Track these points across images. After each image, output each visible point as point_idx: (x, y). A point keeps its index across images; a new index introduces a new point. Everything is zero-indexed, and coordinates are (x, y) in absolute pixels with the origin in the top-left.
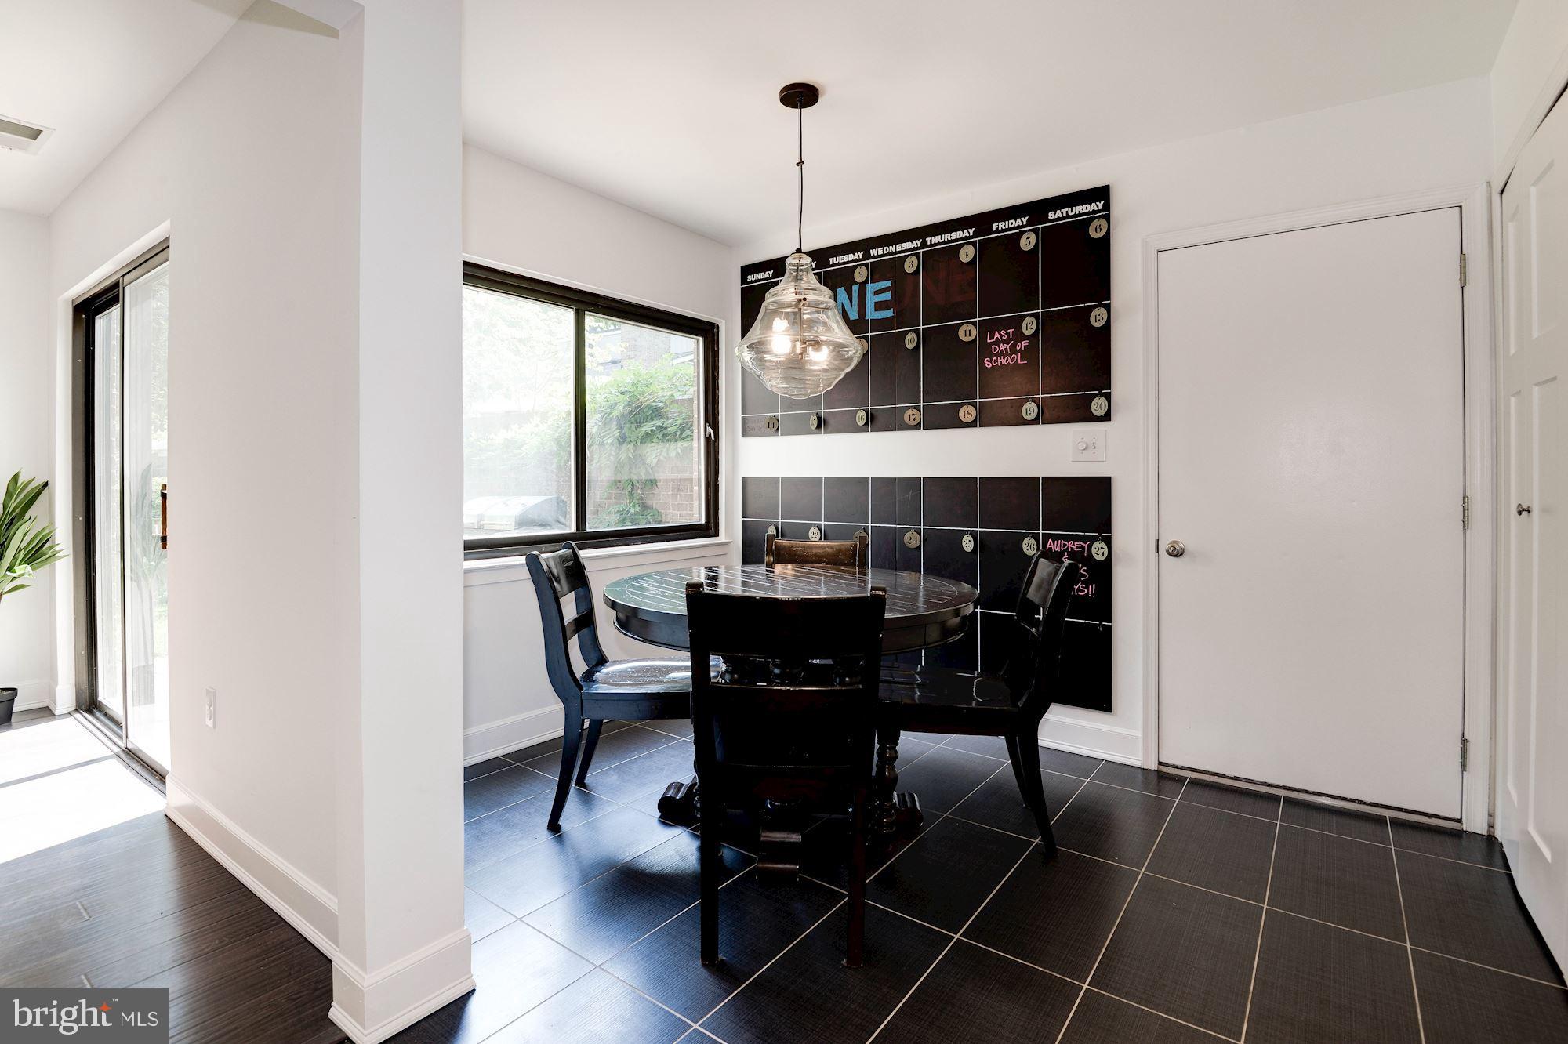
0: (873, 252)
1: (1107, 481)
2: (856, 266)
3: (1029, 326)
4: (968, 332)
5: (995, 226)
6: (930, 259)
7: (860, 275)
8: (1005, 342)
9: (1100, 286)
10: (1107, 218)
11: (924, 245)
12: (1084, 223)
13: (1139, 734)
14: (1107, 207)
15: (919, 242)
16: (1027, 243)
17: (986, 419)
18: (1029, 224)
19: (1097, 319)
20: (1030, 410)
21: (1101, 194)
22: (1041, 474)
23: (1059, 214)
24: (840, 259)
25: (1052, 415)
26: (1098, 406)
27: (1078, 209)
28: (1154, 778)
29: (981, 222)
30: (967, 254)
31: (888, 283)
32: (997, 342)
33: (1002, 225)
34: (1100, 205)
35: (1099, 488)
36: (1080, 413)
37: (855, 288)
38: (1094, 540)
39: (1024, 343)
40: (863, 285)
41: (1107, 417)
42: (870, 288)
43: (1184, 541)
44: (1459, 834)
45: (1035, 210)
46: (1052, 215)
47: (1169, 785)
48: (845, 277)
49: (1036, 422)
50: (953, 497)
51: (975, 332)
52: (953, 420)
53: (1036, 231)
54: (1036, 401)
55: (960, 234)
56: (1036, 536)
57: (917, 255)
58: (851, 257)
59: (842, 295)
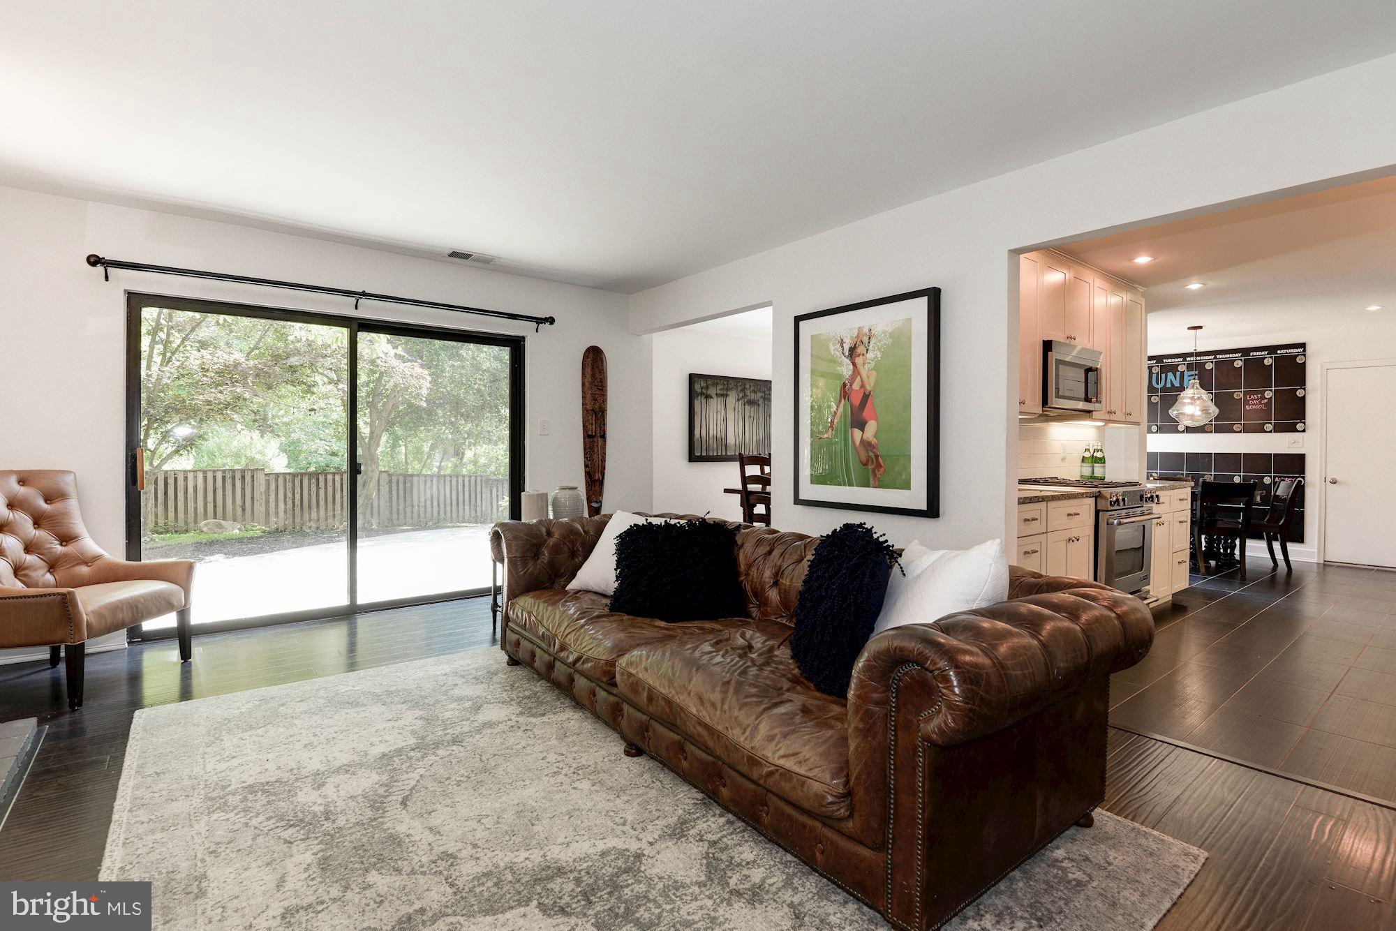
0: (1188, 359)
1: (1303, 455)
2: (1179, 364)
3: (1268, 394)
4: (1239, 395)
5: (1251, 354)
6: (1218, 364)
7: (1182, 368)
8: (1256, 400)
9: (1301, 380)
10: (1305, 355)
11: (1215, 358)
12: (1295, 356)
13: (1316, 550)
14: (1304, 351)
15: (1213, 357)
16: (1268, 362)
17: (1247, 430)
18: (1268, 354)
19: (1300, 393)
20: (1268, 427)
21: (1303, 345)
22: (1273, 452)
23: (1282, 351)
24: (1170, 360)
25: (1278, 429)
26: (1300, 426)
27: (1292, 351)
28: (1322, 565)
29: (1245, 351)
30: (1237, 364)
31: (1197, 372)
32: (1252, 400)
33: (1255, 354)
34: (1302, 350)
35: (1301, 458)
36: (1292, 429)
38: (1297, 477)
39: (1266, 401)
40: (1182, 373)
41: (1304, 431)
42: (1186, 374)
43: (1338, 478)
45: (1272, 349)
46: (1279, 352)
47: (1327, 568)
48: (1174, 368)
49: (1271, 432)
50: (1229, 460)
51: (1242, 395)
52: (1230, 430)
53: (1271, 357)
54: (1271, 423)
55: (1234, 355)
56: (1271, 477)
57: (1212, 362)
58: (1176, 360)
59: (1170, 375)
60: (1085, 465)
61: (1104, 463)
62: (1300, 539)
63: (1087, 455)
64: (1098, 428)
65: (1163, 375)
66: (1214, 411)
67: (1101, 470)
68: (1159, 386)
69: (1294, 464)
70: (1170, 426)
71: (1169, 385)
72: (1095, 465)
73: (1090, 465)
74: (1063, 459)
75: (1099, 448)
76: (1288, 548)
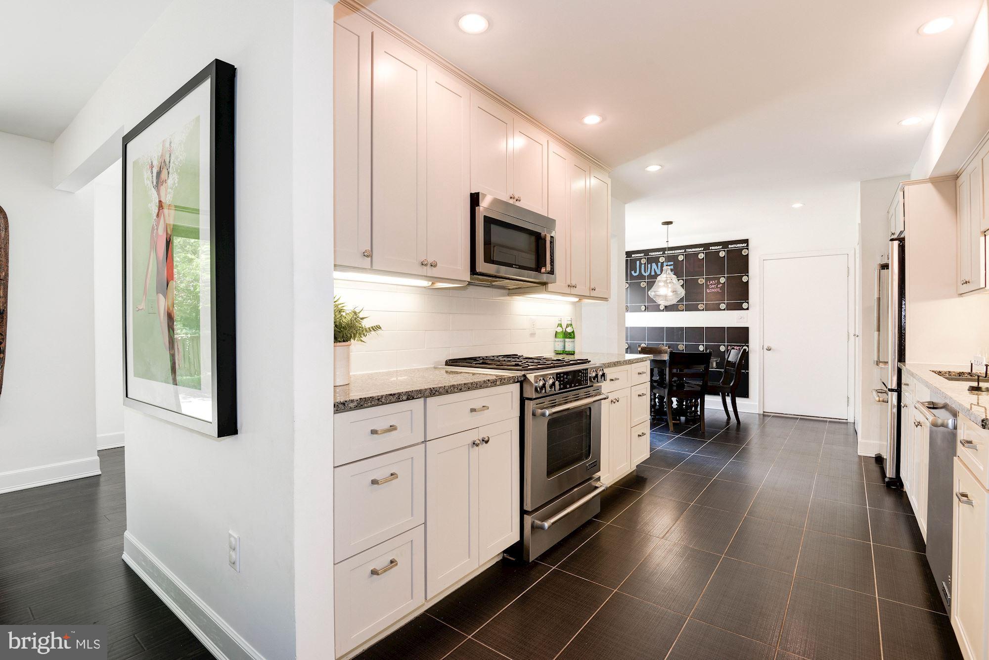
0: (666, 252)
1: (747, 329)
2: (660, 257)
3: (722, 280)
4: (701, 281)
5: (711, 248)
6: (687, 256)
7: (662, 260)
8: (714, 284)
9: (745, 269)
10: (748, 249)
11: (685, 251)
12: (741, 250)
13: (757, 404)
14: (747, 246)
15: (684, 251)
16: (722, 254)
17: (707, 309)
18: (722, 248)
19: (745, 279)
20: (723, 306)
21: (746, 241)
22: (726, 326)
23: (732, 246)
24: (654, 254)
25: (730, 308)
26: (745, 305)
27: (738, 245)
28: (762, 416)
29: (706, 246)
30: (701, 256)
31: (672, 263)
32: (711, 285)
33: (713, 248)
34: (746, 245)
35: (746, 330)
36: (739, 307)
37: (659, 264)
38: (743, 346)
39: (721, 285)
40: (662, 263)
41: (748, 309)
42: (665, 264)
43: (772, 346)
44: (847, 423)
45: (725, 244)
46: (730, 246)
47: (766, 418)
48: (656, 260)
49: (724, 310)
50: (696, 333)
51: (704, 281)
52: (695, 309)
53: (725, 251)
54: (725, 303)
55: (698, 249)
56: (724, 345)
57: (683, 255)
58: (658, 253)
59: (654, 265)
60: (557, 340)
61: (574, 338)
62: (746, 395)
63: (559, 330)
64: (574, 303)
65: (649, 265)
66: (682, 292)
67: (571, 344)
68: (646, 274)
69: (741, 335)
70: (653, 307)
71: (653, 273)
72: (567, 340)
73: (562, 340)
74: (533, 335)
75: (569, 323)
76: (737, 402)
